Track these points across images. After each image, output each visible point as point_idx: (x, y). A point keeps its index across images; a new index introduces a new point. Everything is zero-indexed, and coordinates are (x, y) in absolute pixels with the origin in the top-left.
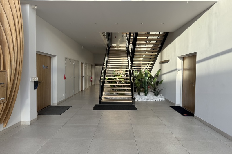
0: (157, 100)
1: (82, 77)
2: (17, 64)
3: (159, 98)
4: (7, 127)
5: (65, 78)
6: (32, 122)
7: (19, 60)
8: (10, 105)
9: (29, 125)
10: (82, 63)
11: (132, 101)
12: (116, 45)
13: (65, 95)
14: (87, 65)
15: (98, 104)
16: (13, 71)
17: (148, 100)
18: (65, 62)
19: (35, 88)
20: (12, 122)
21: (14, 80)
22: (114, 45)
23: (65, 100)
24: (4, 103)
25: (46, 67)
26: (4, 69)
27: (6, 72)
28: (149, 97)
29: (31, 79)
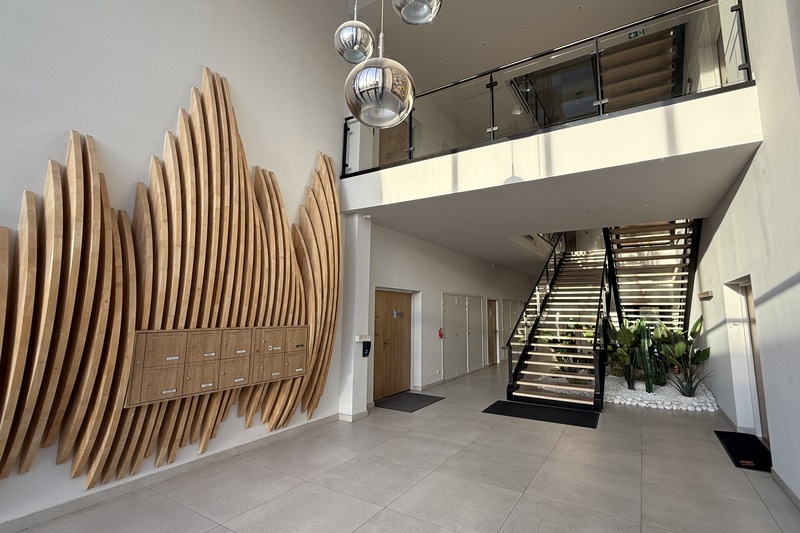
0: (684, 409)
1: (492, 333)
2: (326, 314)
3: (696, 404)
4: (314, 420)
5: (441, 336)
6: (356, 418)
7: (330, 307)
8: (315, 381)
9: (349, 423)
10: (491, 303)
11: (592, 403)
12: (581, 252)
13: (442, 372)
14: (510, 304)
15: (504, 399)
16: (318, 326)
17: (654, 406)
18: (442, 302)
19: (364, 355)
20: (321, 414)
21: (322, 339)
22: (576, 253)
23: (444, 382)
24: (303, 377)
25: (400, 315)
26: (306, 323)
27: (308, 328)
28: (658, 397)
29: (357, 339)
